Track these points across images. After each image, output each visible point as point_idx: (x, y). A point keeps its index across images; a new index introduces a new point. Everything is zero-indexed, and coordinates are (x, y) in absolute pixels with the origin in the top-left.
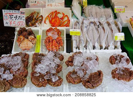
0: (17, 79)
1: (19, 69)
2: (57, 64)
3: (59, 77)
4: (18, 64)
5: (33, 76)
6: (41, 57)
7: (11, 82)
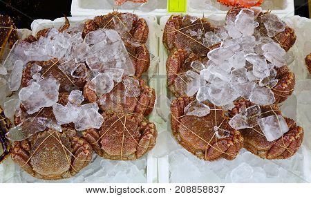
0: (119, 126)
1: (120, 87)
2: (275, 68)
3: (288, 121)
4: (112, 64)
5: (182, 113)
6: (203, 36)
7: (96, 139)
